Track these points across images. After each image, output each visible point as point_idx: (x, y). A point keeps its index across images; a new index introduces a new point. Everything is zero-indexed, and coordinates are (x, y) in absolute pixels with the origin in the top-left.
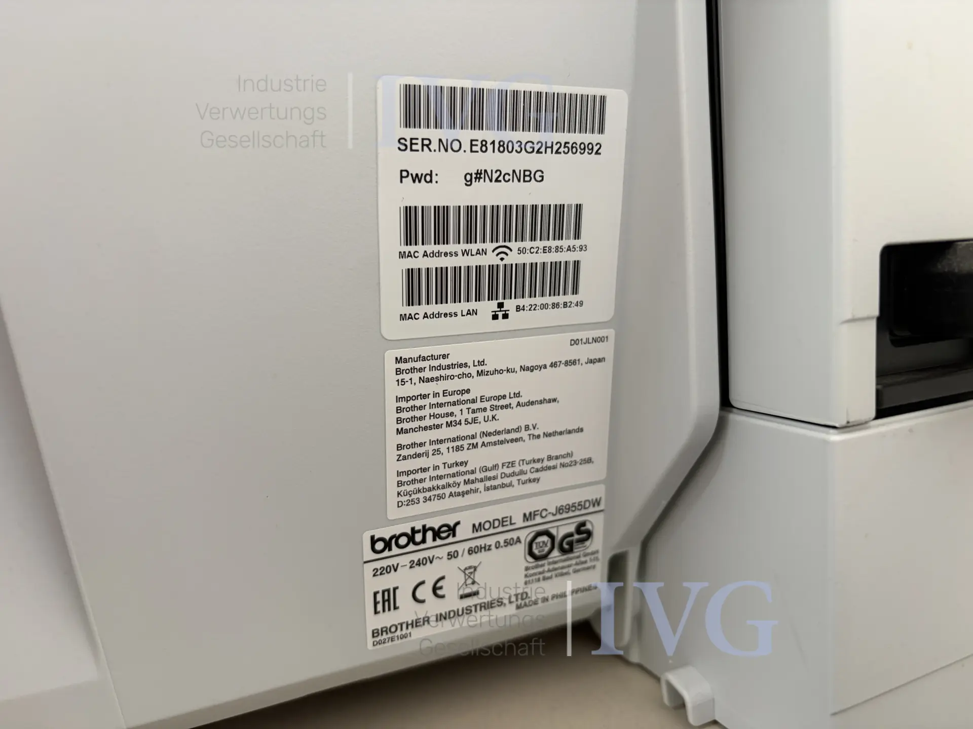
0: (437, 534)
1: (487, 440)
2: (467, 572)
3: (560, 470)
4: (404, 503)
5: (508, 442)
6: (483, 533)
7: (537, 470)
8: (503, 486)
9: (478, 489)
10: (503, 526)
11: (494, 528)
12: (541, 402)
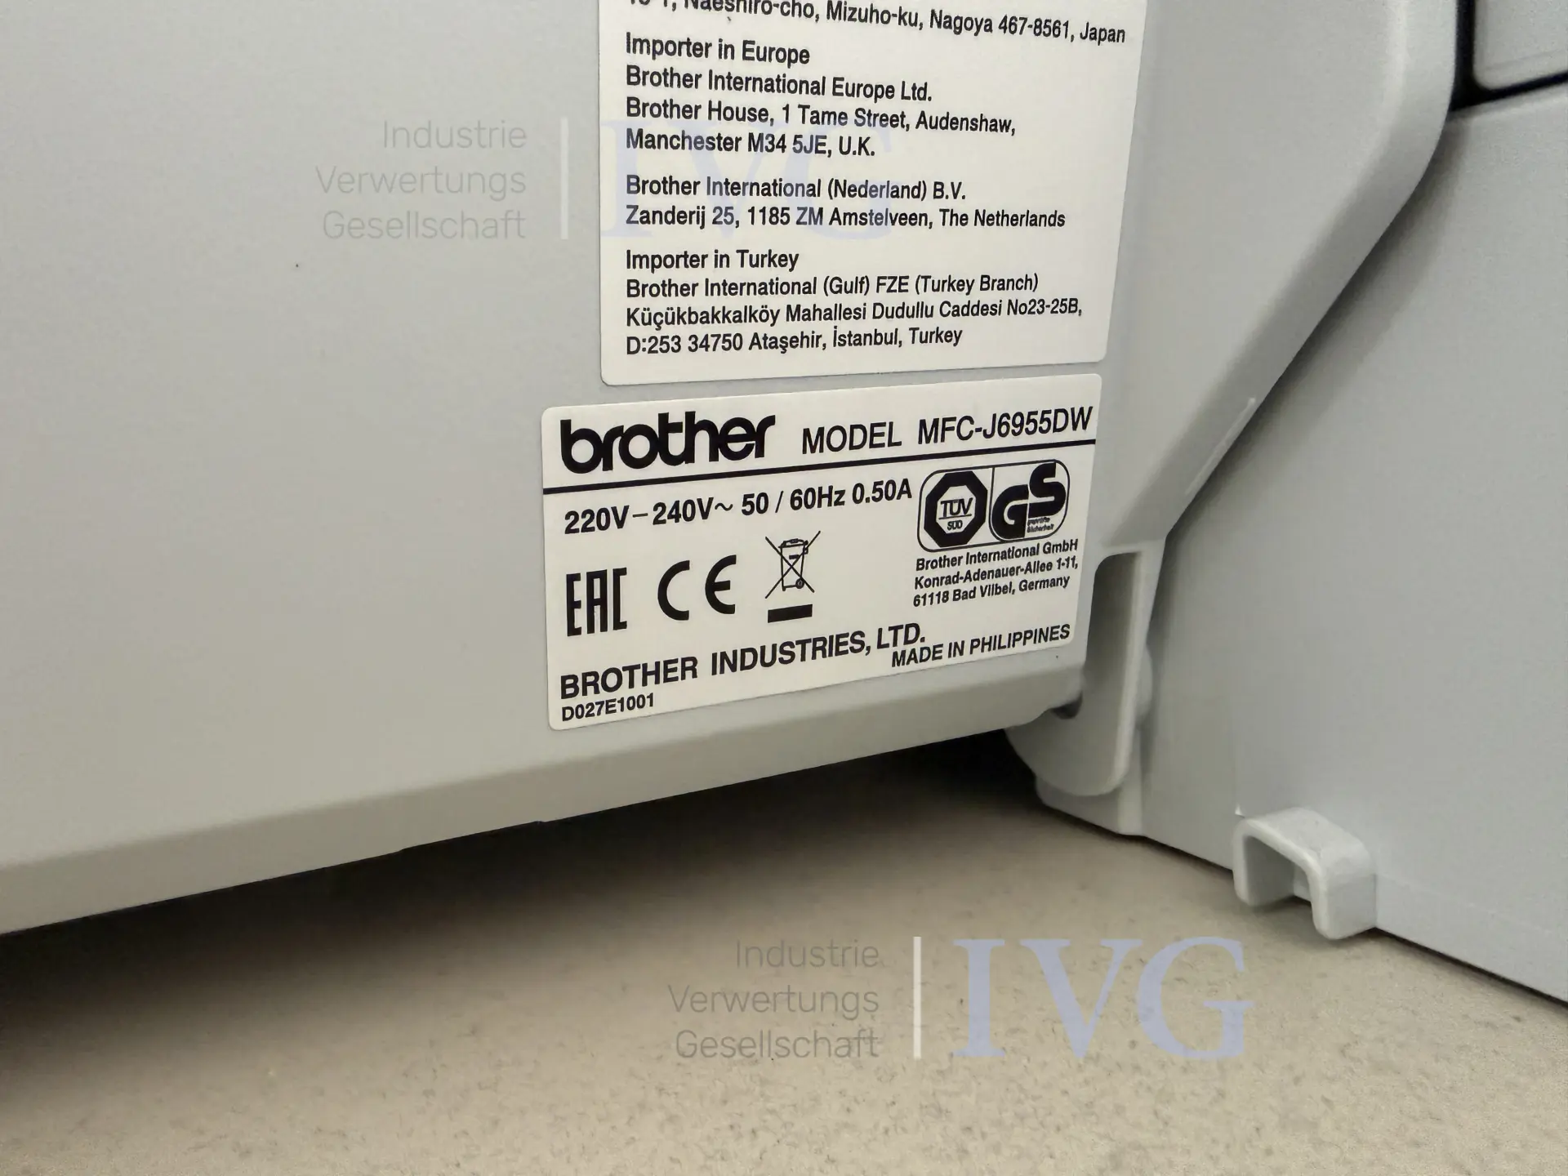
0: (720, 442)
1: (846, 204)
2: (787, 552)
3: (1005, 319)
4: (643, 345)
5: (893, 223)
6: (828, 457)
7: (957, 311)
8: (877, 339)
9: (819, 337)
10: (872, 446)
11: (852, 447)
12: (974, 124)
